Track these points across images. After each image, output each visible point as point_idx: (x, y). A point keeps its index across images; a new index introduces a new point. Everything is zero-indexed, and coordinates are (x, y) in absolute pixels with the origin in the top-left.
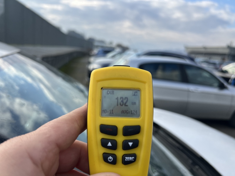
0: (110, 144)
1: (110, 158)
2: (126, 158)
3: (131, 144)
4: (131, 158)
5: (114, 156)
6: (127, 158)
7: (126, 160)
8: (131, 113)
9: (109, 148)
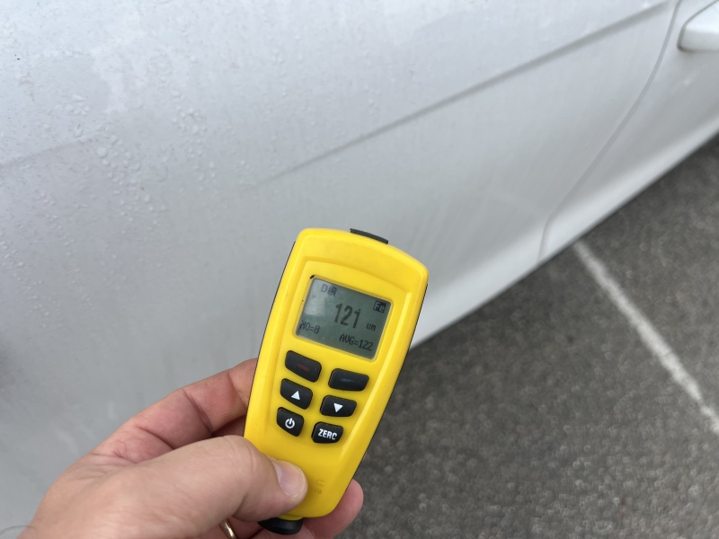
0: (296, 396)
1: (291, 421)
2: (322, 430)
3: (338, 407)
4: (330, 434)
5: (300, 421)
6: (323, 432)
7: (319, 434)
8: (359, 344)
9: (294, 402)
